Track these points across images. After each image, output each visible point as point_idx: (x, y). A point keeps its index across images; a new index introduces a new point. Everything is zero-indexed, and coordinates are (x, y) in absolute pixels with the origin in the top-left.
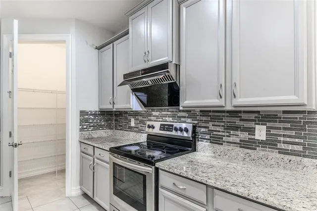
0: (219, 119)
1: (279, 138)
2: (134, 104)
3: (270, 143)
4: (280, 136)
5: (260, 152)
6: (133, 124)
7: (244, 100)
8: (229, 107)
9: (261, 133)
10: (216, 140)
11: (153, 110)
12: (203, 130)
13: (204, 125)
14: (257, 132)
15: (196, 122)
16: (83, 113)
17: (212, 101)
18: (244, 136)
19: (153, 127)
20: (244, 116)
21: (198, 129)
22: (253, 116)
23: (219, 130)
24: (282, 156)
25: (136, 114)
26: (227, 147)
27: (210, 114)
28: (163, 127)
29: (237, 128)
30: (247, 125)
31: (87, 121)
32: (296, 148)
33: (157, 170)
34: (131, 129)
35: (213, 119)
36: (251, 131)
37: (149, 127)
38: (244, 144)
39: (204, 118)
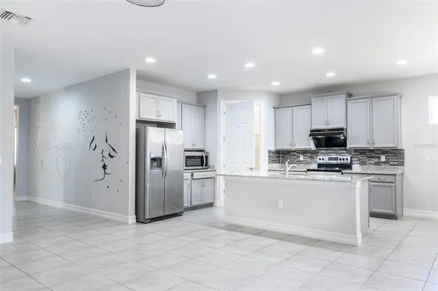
0: (365, 153)
1: (390, 160)
2: (312, 146)
3: (386, 162)
5: (383, 166)
6: (301, 159)
7: (378, 145)
8: (372, 148)
9: (383, 158)
10: (362, 163)
12: (356, 159)
13: (356, 157)
14: (381, 158)
15: (352, 155)
17: (364, 145)
18: (377, 160)
19: (323, 159)
20: (376, 152)
22: (380, 152)
23: (364, 158)
24: (391, 167)
25: (304, 152)
26: (368, 166)
27: (360, 151)
28: (330, 159)
29: (373, 157)
30: (377, 155)
32: (396, 163)
34: (300, 162)
35: (361, 154)
36: (379, 158)
37: (320, 159)
38: (376, 164)
39: (356, 153)
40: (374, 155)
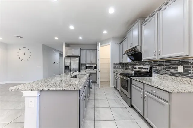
0: (162, 64)
1: (190, 72)
3: (185, 74)
4: (191, 70)
6: (130, 68)
9: (180, 69)
10: (160, 73)
11: (136, 62)
12: (155, 69)
13: (155, 67)
14: (178, 69)
15: (152, 66)
16: (114, 64)
18: (173, 71)
19: (136, 68)
20: (172, 62)
21: (153, 69)
22: (177, 62)
23: (161, 68)
24: (191, 79)
26: (164, 76)
27: (158, 62)
28: (139, 68)
29: (169, 68)
30: (174, 66)
31: (115, 66)
33: (131, 79)
35: (159, 64)
36: (176, 69)
37: (134, 68)
38: (172, 74)
39: (155, 64)
40: (171, 66)
